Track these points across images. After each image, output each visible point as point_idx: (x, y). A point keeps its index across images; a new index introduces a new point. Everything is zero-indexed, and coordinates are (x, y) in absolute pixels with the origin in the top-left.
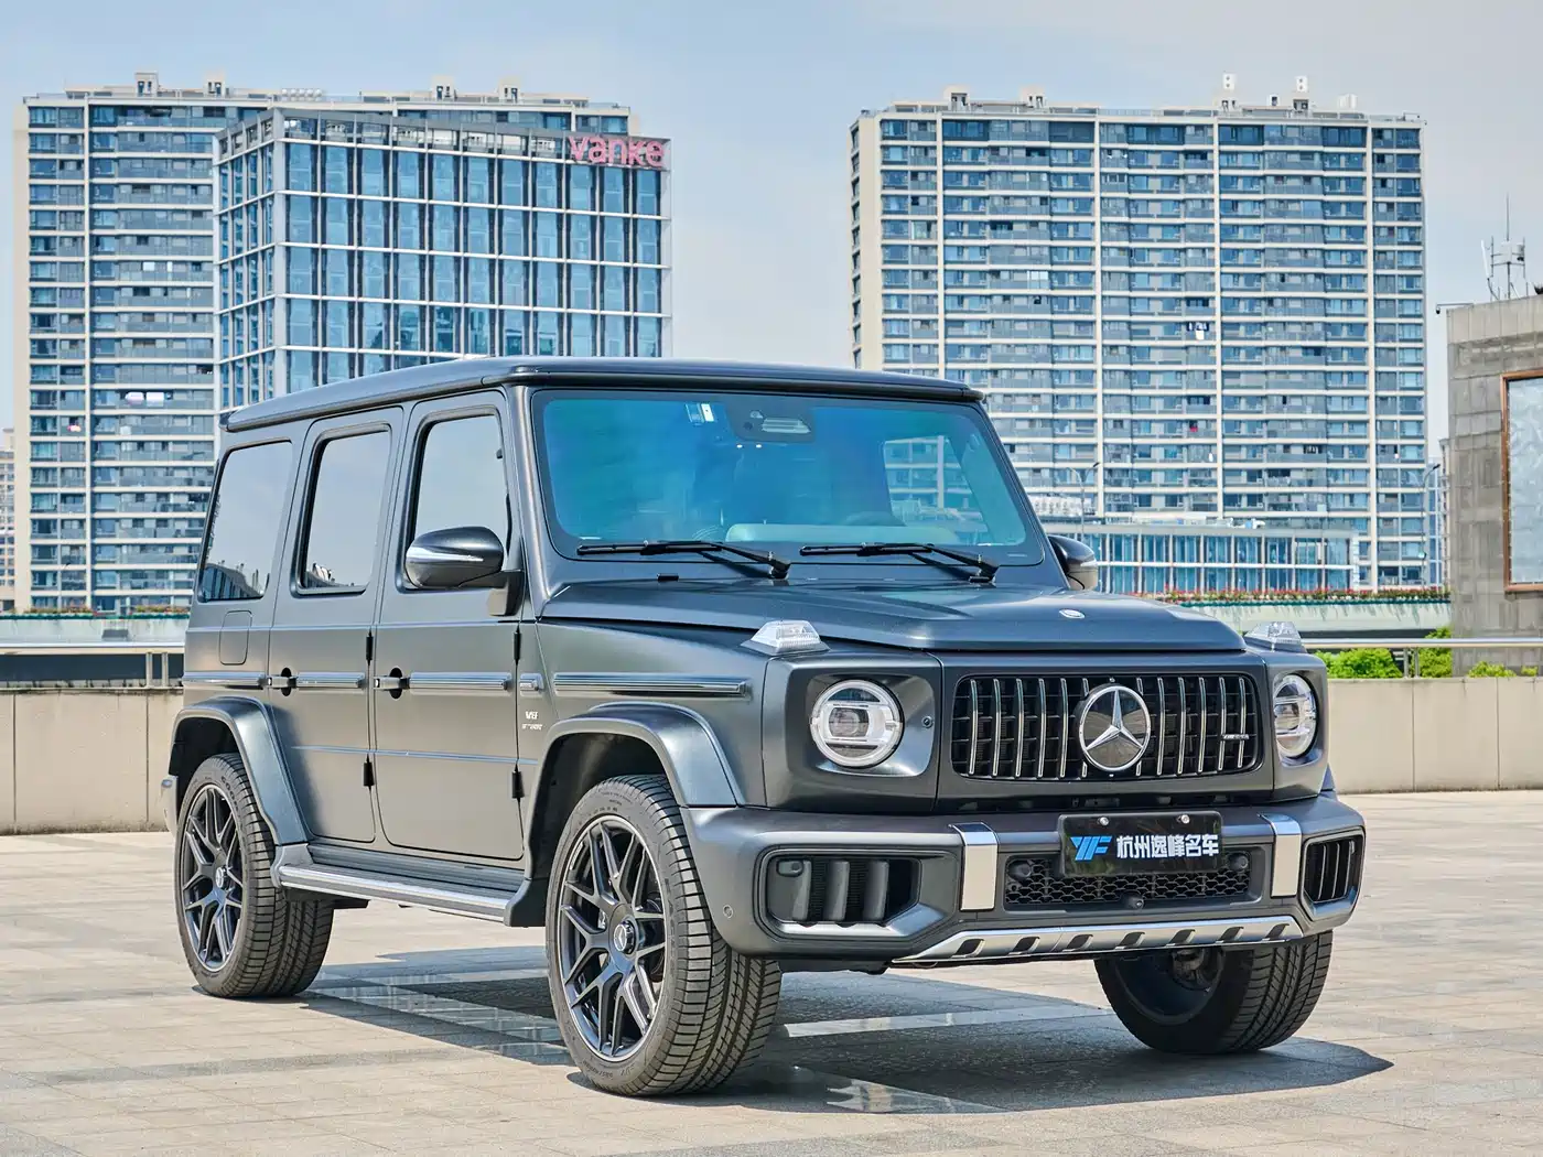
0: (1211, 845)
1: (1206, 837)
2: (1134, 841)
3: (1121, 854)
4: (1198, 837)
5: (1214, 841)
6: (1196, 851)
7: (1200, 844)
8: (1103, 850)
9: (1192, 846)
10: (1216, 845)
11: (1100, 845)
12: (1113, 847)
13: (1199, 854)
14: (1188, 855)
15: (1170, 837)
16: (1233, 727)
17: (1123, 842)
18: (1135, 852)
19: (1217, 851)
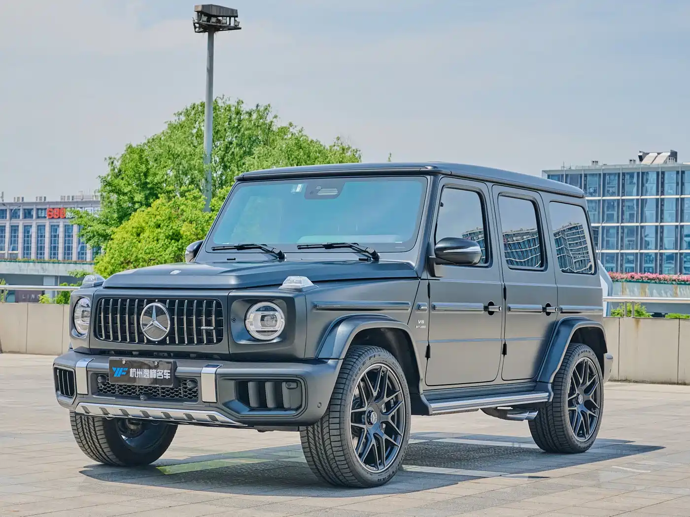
0: (168, 374)
1: (165, 371)
2: (136, 371)
3: (131, 375)
4: (162, 371)
5: (168, 373)
6: (161, 376)
7: (163, 373)
8: (124, 373)
9: (160, 374)
10: (169, 374)
11: (123, 371)
12: (128, 372)
13: (162, 378)
14: (158, 378)
15: (151, 370)
16: (209, 323)
17: (132, 371)
18: (137, 375)
19: (169, 377)
